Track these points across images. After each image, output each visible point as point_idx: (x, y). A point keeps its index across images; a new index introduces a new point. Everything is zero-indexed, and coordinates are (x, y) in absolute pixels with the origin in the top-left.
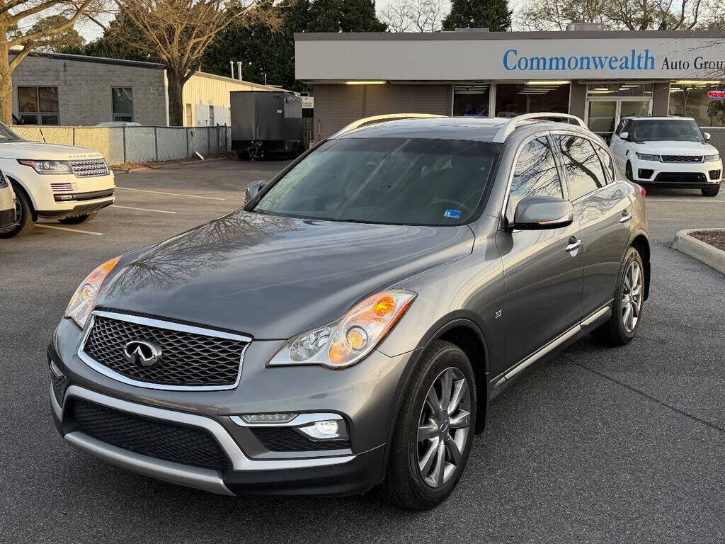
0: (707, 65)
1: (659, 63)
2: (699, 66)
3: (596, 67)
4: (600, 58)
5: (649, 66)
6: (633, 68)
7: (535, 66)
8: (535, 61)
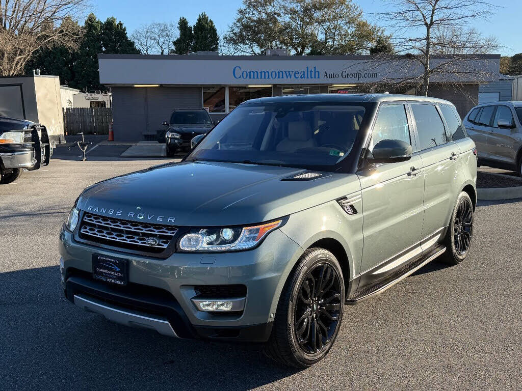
0: (349, 76)
1: (322, 75)
2: (344, 76)
3: (287, 77)
4: (289, 72)
5: (317, 76)
6: (307, 77)
7: (252, 77)
8: (252, 74)
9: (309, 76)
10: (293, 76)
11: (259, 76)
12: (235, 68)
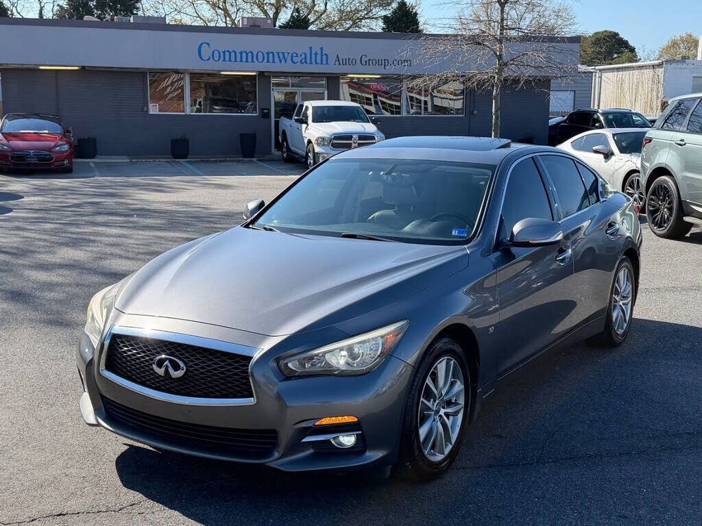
0: (371, 62)
1: (332, 59)
2: (364, 63)
3: (281, 62)
4: (283, 53)
5: (324, 62)
6: (311, 63)
7: (227, 58)
8: (227, 54)
9: (313, 61)
10: (289, 60)
11: (238, 59)
12: (202, 44)
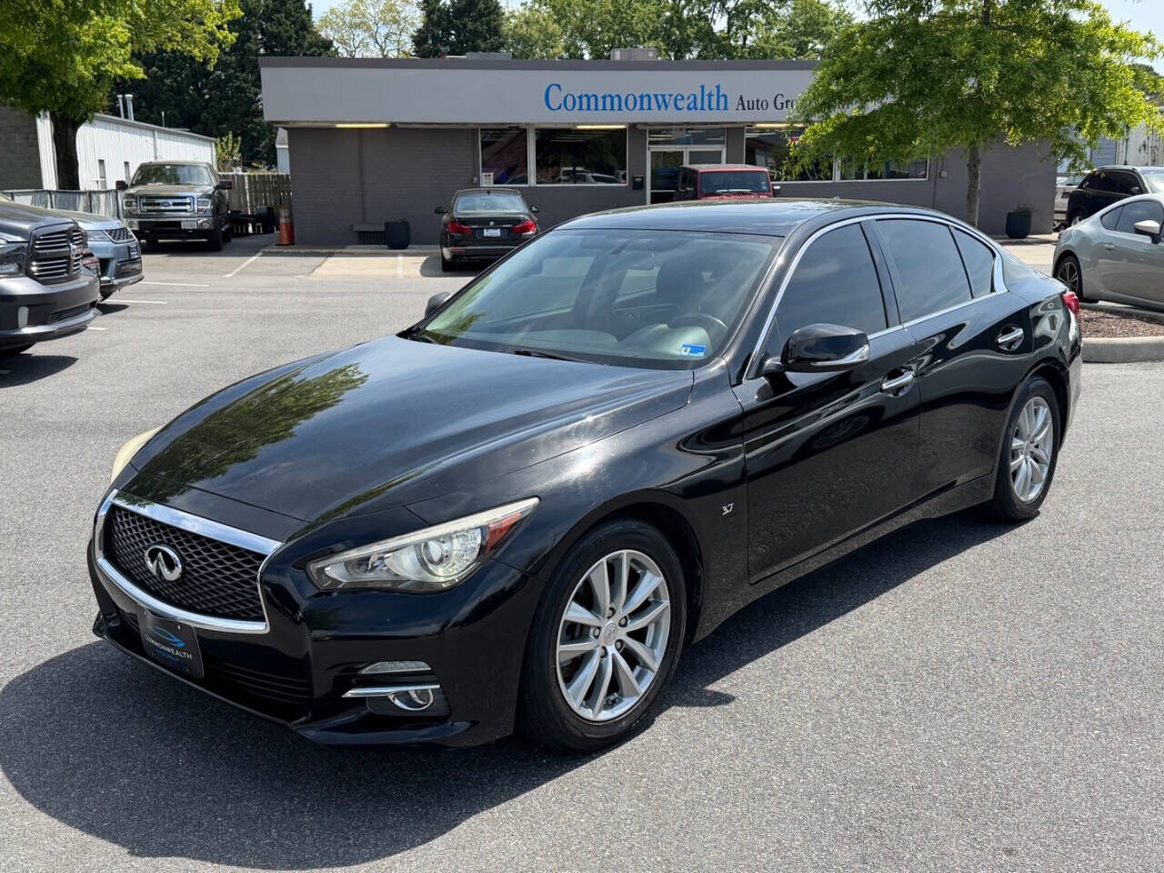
0: (789, 104)
1: (733, 102)
2: (779, 106)
3: (659, 107)
4: (663, 96)
5: (722, 106)
6: (702, 109)
7: (585, 106)
8: (585, 100)
9: (706, 106)
10: (671, 105)
11: (600, 107)
12: (550, 87)
